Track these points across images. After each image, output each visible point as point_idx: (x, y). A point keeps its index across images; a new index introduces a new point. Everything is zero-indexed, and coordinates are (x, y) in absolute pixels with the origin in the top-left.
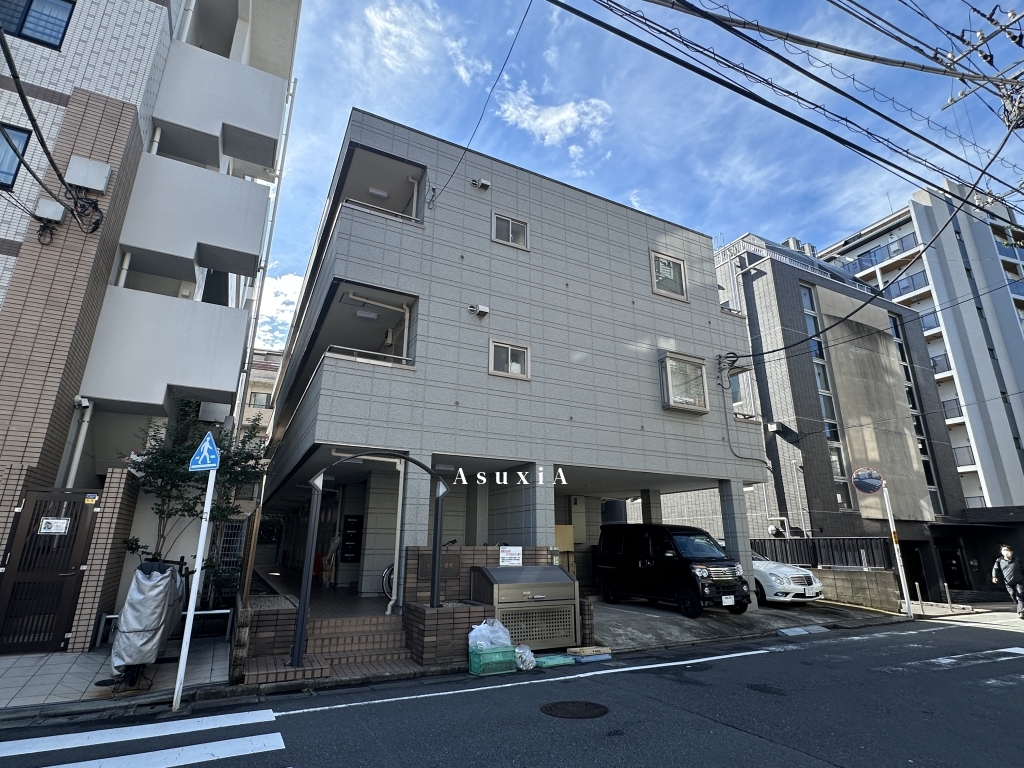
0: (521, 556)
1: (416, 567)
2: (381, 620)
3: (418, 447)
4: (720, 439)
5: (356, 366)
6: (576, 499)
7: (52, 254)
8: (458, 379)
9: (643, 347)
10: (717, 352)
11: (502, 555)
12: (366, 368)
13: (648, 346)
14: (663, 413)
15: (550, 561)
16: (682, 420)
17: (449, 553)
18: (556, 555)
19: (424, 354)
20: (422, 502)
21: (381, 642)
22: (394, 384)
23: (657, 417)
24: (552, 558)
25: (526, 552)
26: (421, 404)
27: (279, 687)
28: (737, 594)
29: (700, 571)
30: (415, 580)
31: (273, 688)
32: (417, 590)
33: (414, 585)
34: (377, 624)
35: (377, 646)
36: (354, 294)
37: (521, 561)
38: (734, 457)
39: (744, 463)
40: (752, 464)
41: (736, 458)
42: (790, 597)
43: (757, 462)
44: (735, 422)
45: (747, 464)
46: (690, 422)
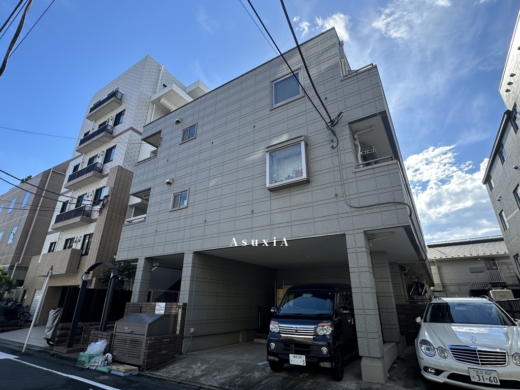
0: (164, 308)
3: (141, 256)
4: (333, 196)
8: (158, 219)
11: (157, 307)
12: (132, 226)
14: (272, 194)
16: (289, 194)
20: (138, 281)
23: (266, 199)
24: (178, 310)
25: (167, 306)
28: (312, 354)
37: (164, 311)
38: (349, 210)
39: (366, 212)
40: (379, 210)
41: (353, 209)
42: (443, 377)
43: (388, 205)
44: (354, 174)
45: (371, 211)
46: (297, 192)
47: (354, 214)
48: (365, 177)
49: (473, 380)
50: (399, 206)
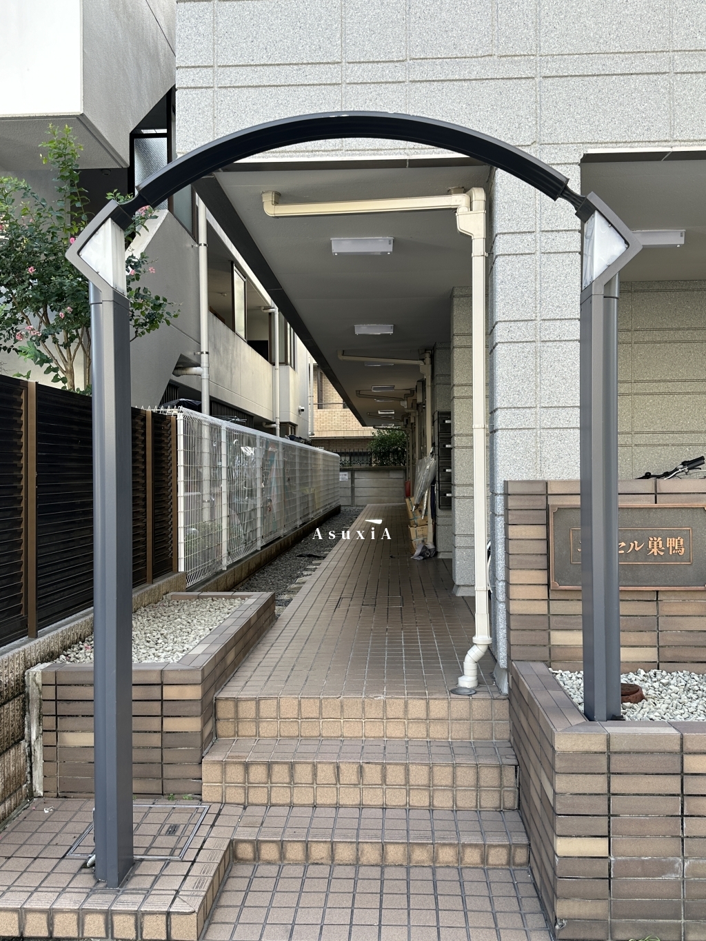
1: (542, 547)
2: (439, 707)
17: (663, 502)
21: (430, 787)
30: (542, 592)
32: (547, 623)
33: (541, 608)
34: (428, 720)
35: (420, 799)
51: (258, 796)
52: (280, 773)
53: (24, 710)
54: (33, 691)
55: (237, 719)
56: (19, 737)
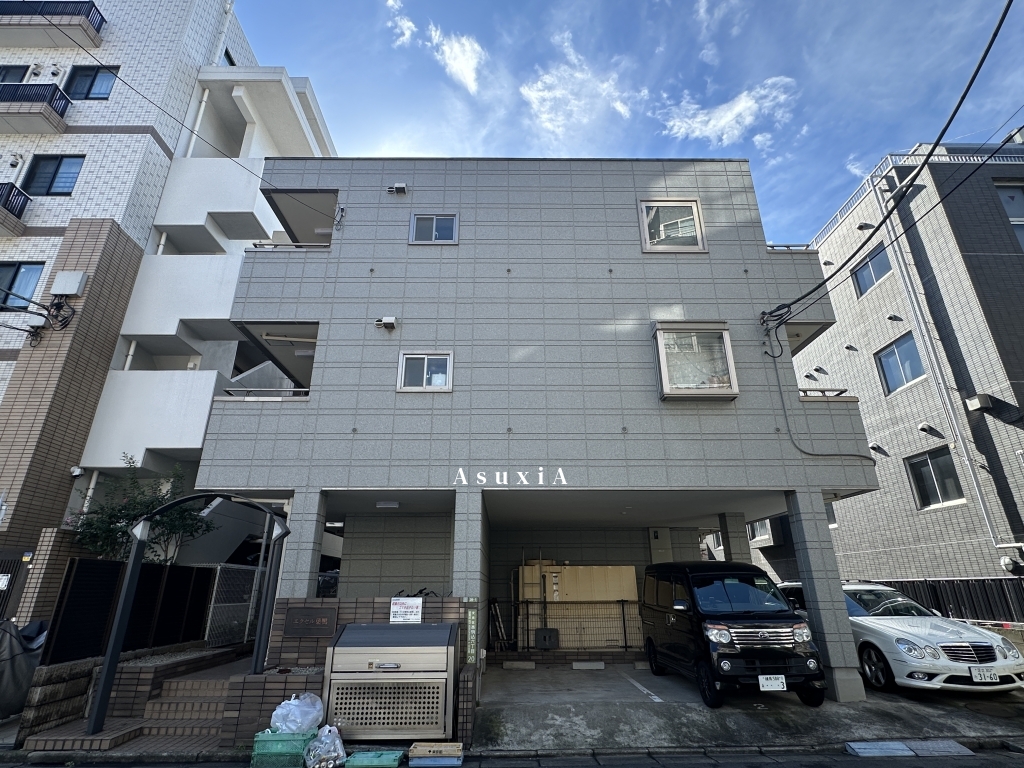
0: (420, 610)
1: (284, 622)
3: (304, 484)
4: (772, 430)
5: (244, 406)
6: (656, 532)
7: (39, 353)
8: (357, 403)
9: (627, 325)
10: (760, 309)
11: (393, 608)
12: (255, 406)
13: (635, 322)
14: (662, 405)
15: (462, 616)
16: (695, 412)
17: (324, 606)
18: (472, 608)
19: (319, 382)
20: (304, 546)
22: (283, 419)
23: (651, 412)
24: (466, 613)
25: (428, 605)
26: (311, 437)
27: (46, 757)
28: (794, 672)
29: (716, 634)
30: (281, 639)
31: (41, 757)
32: (280, 650)
33: (279, 644)
36: (268, 335)
37: (420, 616)
38: (799, 455)
39: (823, 463)
40: (840, 463)
41: (804, 456)
42: (939, 682)
43: (852, 458)
44: (801, 404)
45: (830, 463)
46: (710, 412)
47: (806, 463)
48: (817, 412)
49: (975, 680)
50: (865, 462)
51: (163, 716)
52: (173, 707)
53: (89, 682)
54: (94, 675)
55: (169, 690)
56: (85, 692)
